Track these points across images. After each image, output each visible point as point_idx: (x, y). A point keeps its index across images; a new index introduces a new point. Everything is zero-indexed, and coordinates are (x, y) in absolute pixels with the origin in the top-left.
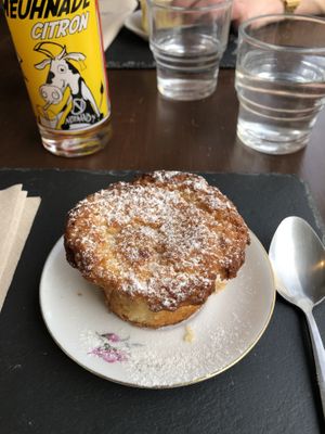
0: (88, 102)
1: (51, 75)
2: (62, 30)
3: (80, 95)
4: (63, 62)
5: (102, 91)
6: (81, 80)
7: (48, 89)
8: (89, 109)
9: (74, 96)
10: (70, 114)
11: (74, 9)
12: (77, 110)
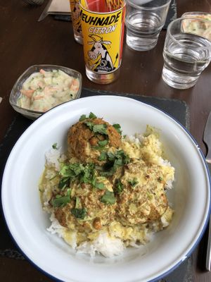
0: (108, 62)
1: (94, 48)
2: (102, 31)
3: (105, 59)
4: (100, 44)
5: (117, 57)
6: (107, 53)
7: (91, 53)
8: (108, 65)
9: (102, 59)
10: (99, 66)
11: (110, 23)
12: (102, 65)
